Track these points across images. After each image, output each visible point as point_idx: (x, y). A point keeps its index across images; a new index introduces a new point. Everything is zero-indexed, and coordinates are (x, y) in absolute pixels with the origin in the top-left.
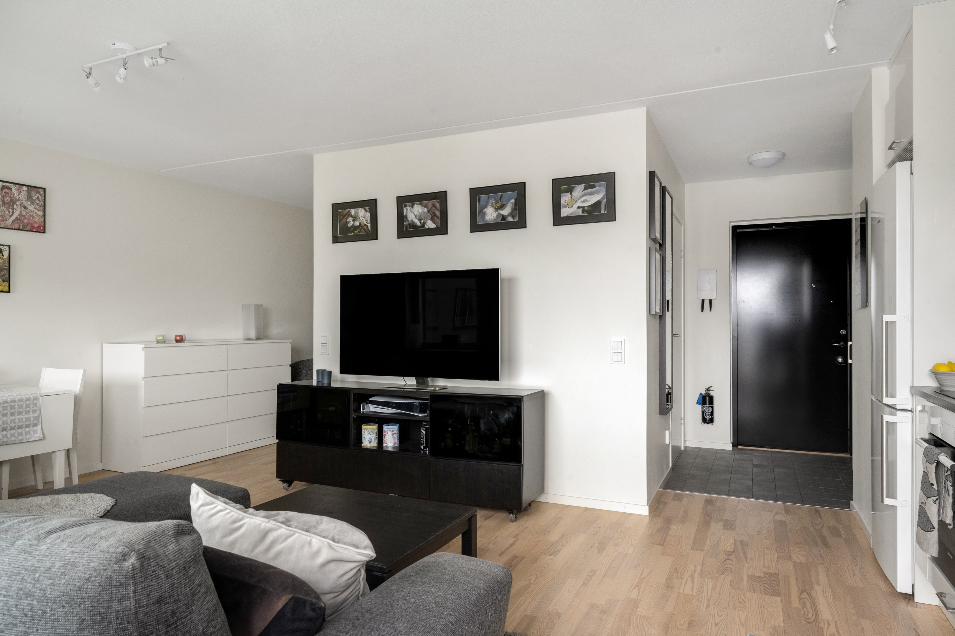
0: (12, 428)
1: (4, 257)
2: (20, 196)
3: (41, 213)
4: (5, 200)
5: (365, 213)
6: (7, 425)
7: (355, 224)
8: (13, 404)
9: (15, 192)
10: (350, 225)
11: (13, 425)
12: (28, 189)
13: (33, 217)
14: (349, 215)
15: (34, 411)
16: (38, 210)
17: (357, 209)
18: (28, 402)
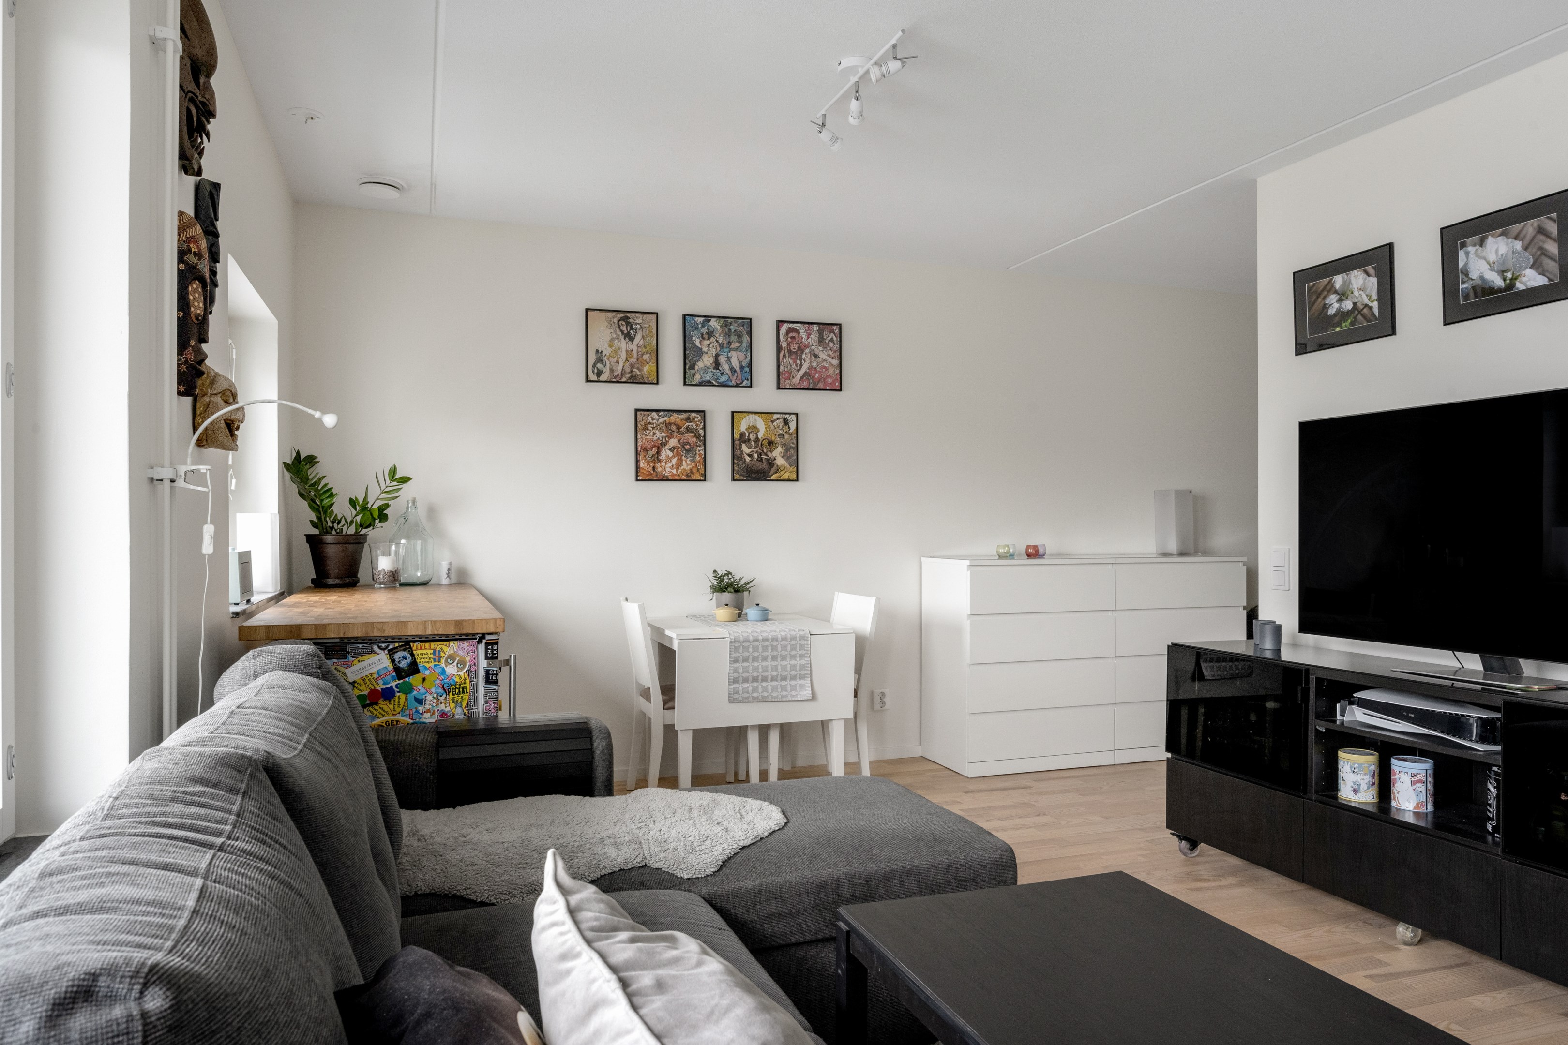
0: (774, 679)
1: (791, 431)
2: (810, 340)
3: (835, 362)
4: (792, 348)
5: (1365, 279)
6: (767, 674)
7: (1343, 306)
8: (775, 643)
9: (803, 334)
10: (1331, 312)
11: (774, 674)
12: (819, 328)
13: (826, 369)
14: (1330, 289)
15: (802, 657)
16: (833, 358)
17: (1347, 275)
18: (793, 642)
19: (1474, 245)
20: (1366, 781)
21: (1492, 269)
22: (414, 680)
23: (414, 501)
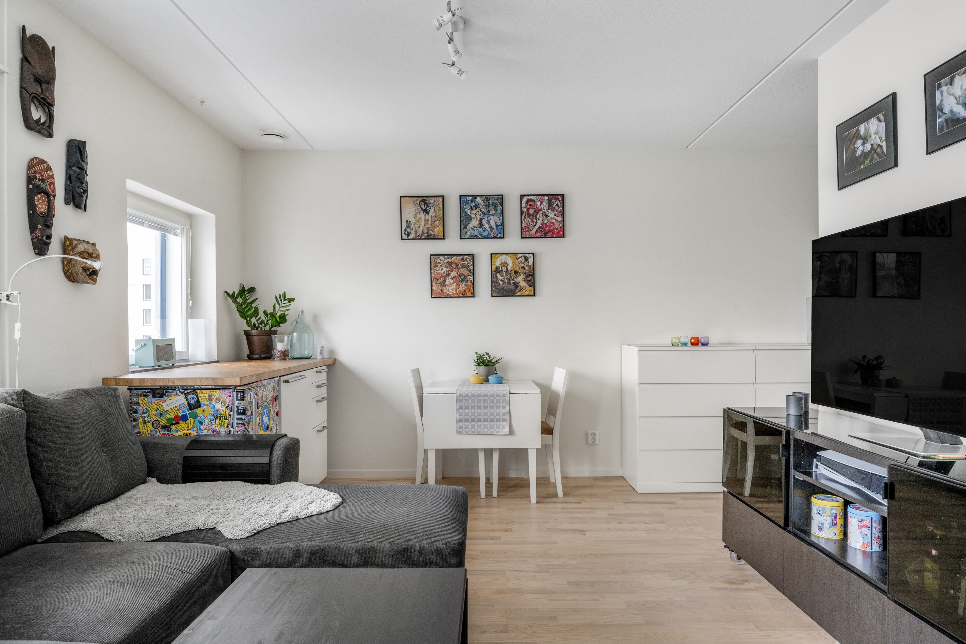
0: (485, 420)
1: (529, 265)
2: (542, 206)
3: (560, 219)
4: (530, 212)
5: (878, 125)
6: (481, 417)
7: (865, 148)
8: (486, 398)
9: (538, 203)
10: (858, 153)
11: (486, 417)
12: (549, 198)
13: (554, 224)
14: (857, 136)
15: (504, 407)
16: (558, 216)
17: (867, 123)
18: (498, 398)
19: (946, 85)
20: (829, 522)
21: (958, 104)
22: (199, 411)
23: (302, 312)
